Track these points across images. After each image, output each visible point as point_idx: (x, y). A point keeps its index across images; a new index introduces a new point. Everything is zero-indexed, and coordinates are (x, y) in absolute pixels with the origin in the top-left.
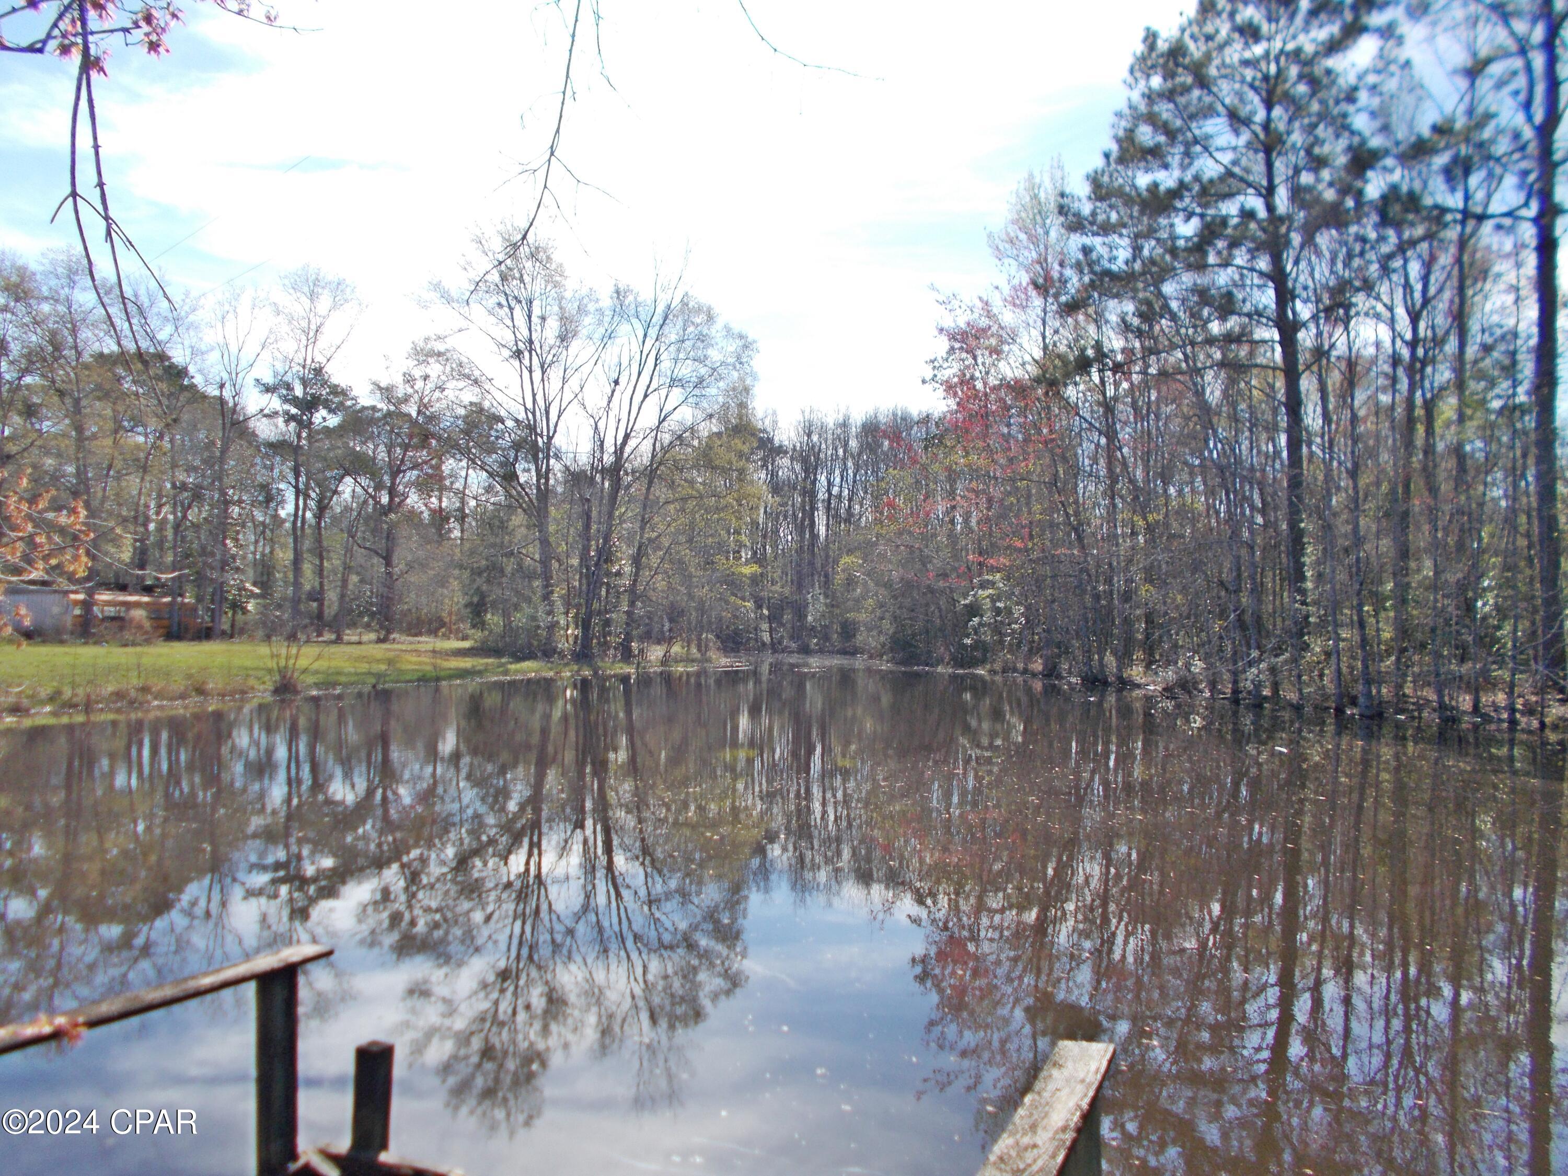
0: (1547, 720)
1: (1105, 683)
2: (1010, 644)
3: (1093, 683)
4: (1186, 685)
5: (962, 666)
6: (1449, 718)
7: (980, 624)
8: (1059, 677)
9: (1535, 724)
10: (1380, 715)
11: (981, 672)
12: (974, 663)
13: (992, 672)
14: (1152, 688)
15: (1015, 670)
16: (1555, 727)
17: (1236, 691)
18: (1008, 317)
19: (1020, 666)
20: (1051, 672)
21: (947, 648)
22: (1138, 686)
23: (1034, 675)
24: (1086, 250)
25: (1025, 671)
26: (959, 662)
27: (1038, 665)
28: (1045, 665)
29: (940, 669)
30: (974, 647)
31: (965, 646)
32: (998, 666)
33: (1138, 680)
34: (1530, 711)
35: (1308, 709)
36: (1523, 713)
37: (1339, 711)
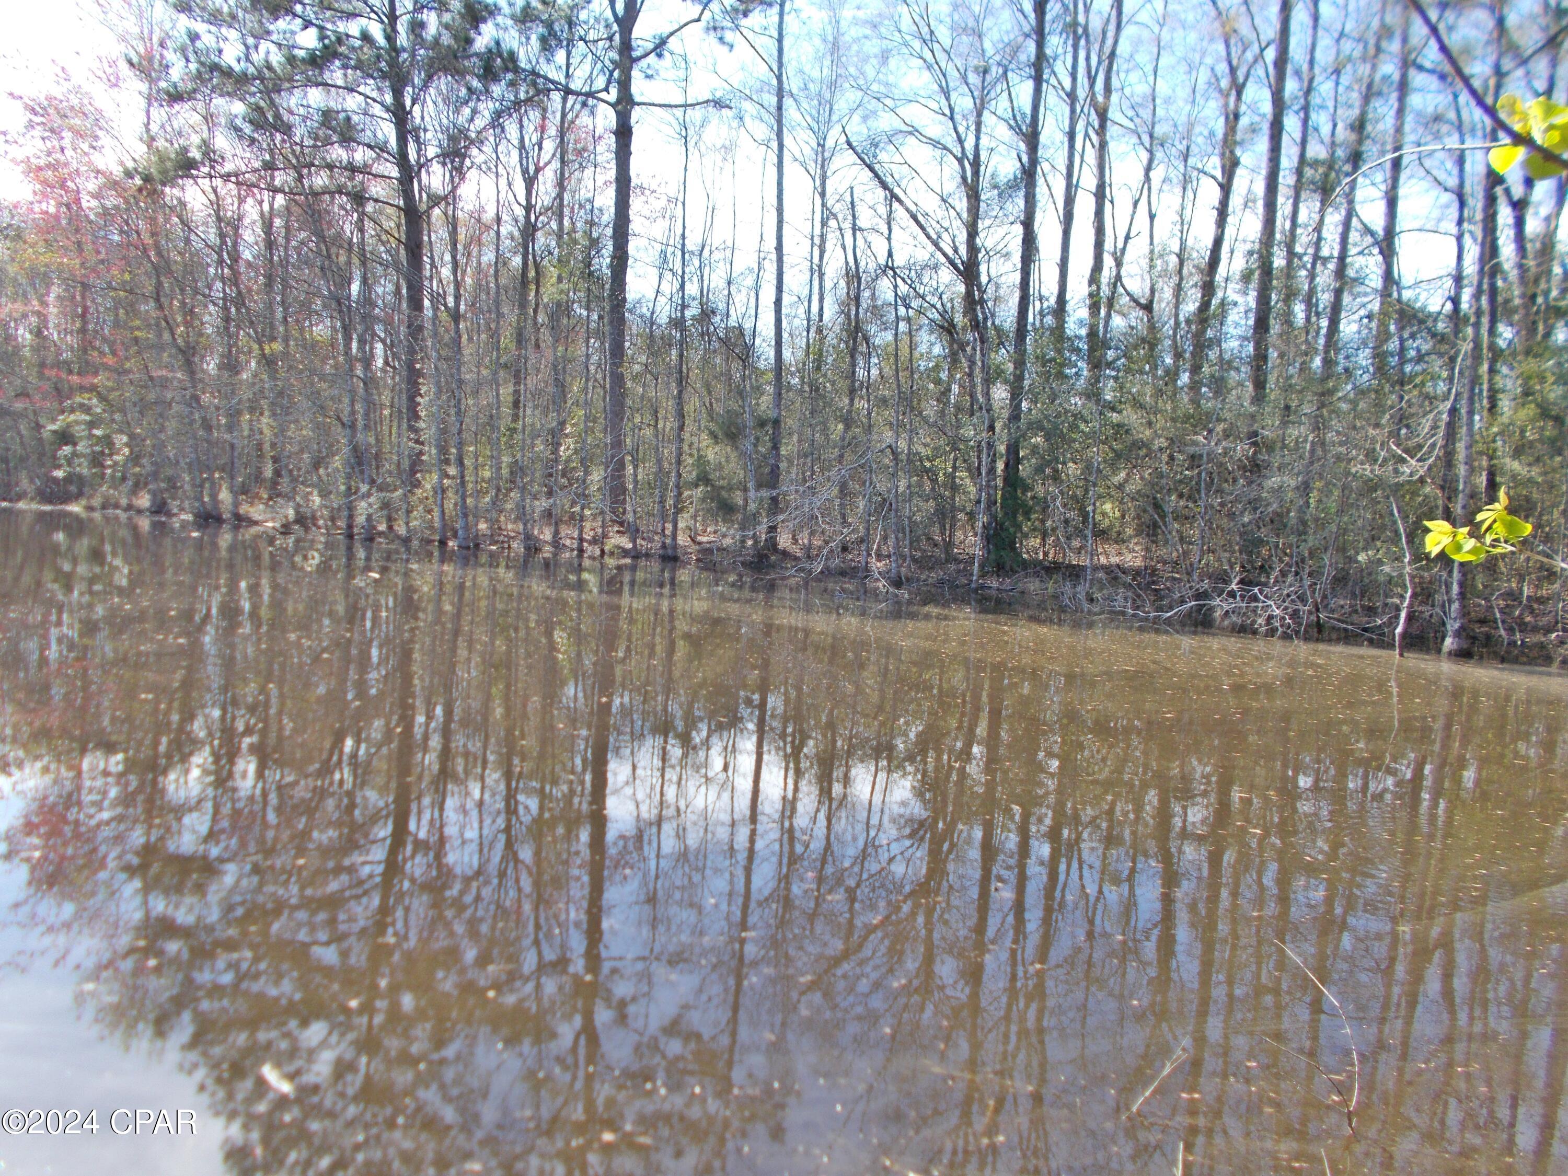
0: (607, 548)
1: (219, 520)
2: (113, 476)
3: (206, 519)
4: (304, 520)
5: (50, 502)
6: (532, 547)
7: (75, 454)
8: (169, 514)
9: (598, 552)
10: (477, 546)
11: (75, 508)
12: (67, 498)
13: (90, 508)
14: (270, 524)
15: (117, 506)
16: (612, 554)
17: (350, 527)
18: (102, 98)
19: (124, 502)
20: (160, 508)
21: (32, 481)
22: (256, 523)
23: (140, 512)
24: (194, 37)
25: (130, 507)
26: (45, 496)
27: (144, 501)
28: (153, 501)
29: (21, 505)
30: (68, 479)
31: (56, 480)
32: (96, 502)
33: (256, 517)
34: (594, 541)
35: (415, 543)
36: (590, 543)
37: (443, 543)
